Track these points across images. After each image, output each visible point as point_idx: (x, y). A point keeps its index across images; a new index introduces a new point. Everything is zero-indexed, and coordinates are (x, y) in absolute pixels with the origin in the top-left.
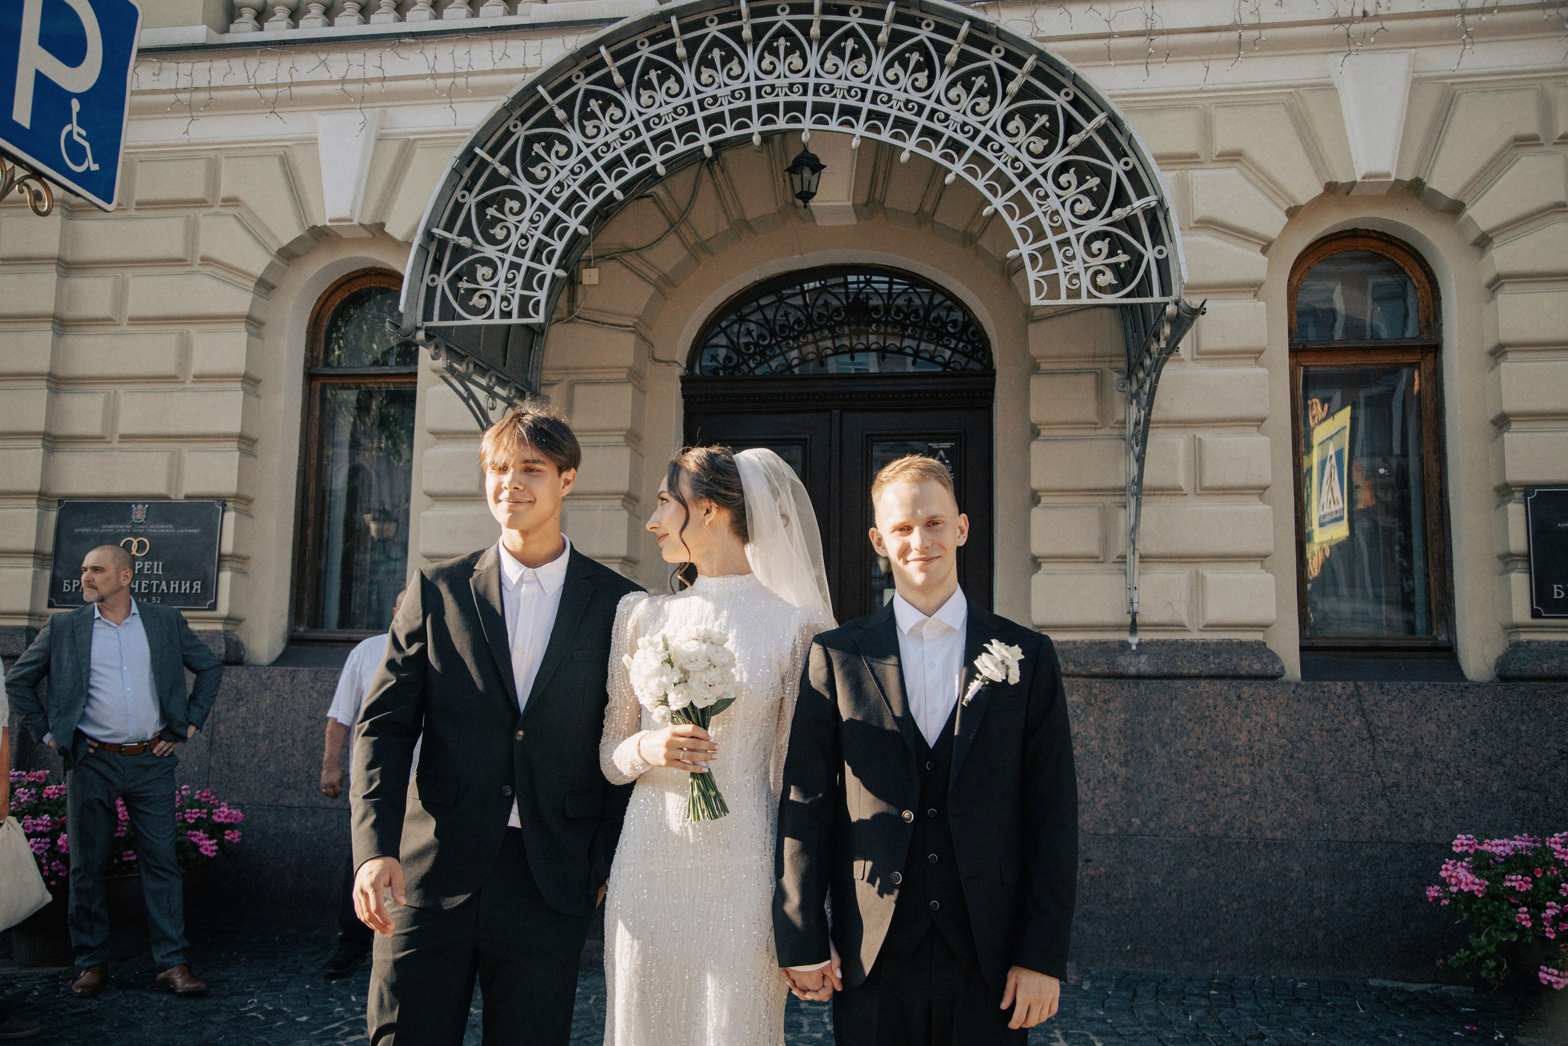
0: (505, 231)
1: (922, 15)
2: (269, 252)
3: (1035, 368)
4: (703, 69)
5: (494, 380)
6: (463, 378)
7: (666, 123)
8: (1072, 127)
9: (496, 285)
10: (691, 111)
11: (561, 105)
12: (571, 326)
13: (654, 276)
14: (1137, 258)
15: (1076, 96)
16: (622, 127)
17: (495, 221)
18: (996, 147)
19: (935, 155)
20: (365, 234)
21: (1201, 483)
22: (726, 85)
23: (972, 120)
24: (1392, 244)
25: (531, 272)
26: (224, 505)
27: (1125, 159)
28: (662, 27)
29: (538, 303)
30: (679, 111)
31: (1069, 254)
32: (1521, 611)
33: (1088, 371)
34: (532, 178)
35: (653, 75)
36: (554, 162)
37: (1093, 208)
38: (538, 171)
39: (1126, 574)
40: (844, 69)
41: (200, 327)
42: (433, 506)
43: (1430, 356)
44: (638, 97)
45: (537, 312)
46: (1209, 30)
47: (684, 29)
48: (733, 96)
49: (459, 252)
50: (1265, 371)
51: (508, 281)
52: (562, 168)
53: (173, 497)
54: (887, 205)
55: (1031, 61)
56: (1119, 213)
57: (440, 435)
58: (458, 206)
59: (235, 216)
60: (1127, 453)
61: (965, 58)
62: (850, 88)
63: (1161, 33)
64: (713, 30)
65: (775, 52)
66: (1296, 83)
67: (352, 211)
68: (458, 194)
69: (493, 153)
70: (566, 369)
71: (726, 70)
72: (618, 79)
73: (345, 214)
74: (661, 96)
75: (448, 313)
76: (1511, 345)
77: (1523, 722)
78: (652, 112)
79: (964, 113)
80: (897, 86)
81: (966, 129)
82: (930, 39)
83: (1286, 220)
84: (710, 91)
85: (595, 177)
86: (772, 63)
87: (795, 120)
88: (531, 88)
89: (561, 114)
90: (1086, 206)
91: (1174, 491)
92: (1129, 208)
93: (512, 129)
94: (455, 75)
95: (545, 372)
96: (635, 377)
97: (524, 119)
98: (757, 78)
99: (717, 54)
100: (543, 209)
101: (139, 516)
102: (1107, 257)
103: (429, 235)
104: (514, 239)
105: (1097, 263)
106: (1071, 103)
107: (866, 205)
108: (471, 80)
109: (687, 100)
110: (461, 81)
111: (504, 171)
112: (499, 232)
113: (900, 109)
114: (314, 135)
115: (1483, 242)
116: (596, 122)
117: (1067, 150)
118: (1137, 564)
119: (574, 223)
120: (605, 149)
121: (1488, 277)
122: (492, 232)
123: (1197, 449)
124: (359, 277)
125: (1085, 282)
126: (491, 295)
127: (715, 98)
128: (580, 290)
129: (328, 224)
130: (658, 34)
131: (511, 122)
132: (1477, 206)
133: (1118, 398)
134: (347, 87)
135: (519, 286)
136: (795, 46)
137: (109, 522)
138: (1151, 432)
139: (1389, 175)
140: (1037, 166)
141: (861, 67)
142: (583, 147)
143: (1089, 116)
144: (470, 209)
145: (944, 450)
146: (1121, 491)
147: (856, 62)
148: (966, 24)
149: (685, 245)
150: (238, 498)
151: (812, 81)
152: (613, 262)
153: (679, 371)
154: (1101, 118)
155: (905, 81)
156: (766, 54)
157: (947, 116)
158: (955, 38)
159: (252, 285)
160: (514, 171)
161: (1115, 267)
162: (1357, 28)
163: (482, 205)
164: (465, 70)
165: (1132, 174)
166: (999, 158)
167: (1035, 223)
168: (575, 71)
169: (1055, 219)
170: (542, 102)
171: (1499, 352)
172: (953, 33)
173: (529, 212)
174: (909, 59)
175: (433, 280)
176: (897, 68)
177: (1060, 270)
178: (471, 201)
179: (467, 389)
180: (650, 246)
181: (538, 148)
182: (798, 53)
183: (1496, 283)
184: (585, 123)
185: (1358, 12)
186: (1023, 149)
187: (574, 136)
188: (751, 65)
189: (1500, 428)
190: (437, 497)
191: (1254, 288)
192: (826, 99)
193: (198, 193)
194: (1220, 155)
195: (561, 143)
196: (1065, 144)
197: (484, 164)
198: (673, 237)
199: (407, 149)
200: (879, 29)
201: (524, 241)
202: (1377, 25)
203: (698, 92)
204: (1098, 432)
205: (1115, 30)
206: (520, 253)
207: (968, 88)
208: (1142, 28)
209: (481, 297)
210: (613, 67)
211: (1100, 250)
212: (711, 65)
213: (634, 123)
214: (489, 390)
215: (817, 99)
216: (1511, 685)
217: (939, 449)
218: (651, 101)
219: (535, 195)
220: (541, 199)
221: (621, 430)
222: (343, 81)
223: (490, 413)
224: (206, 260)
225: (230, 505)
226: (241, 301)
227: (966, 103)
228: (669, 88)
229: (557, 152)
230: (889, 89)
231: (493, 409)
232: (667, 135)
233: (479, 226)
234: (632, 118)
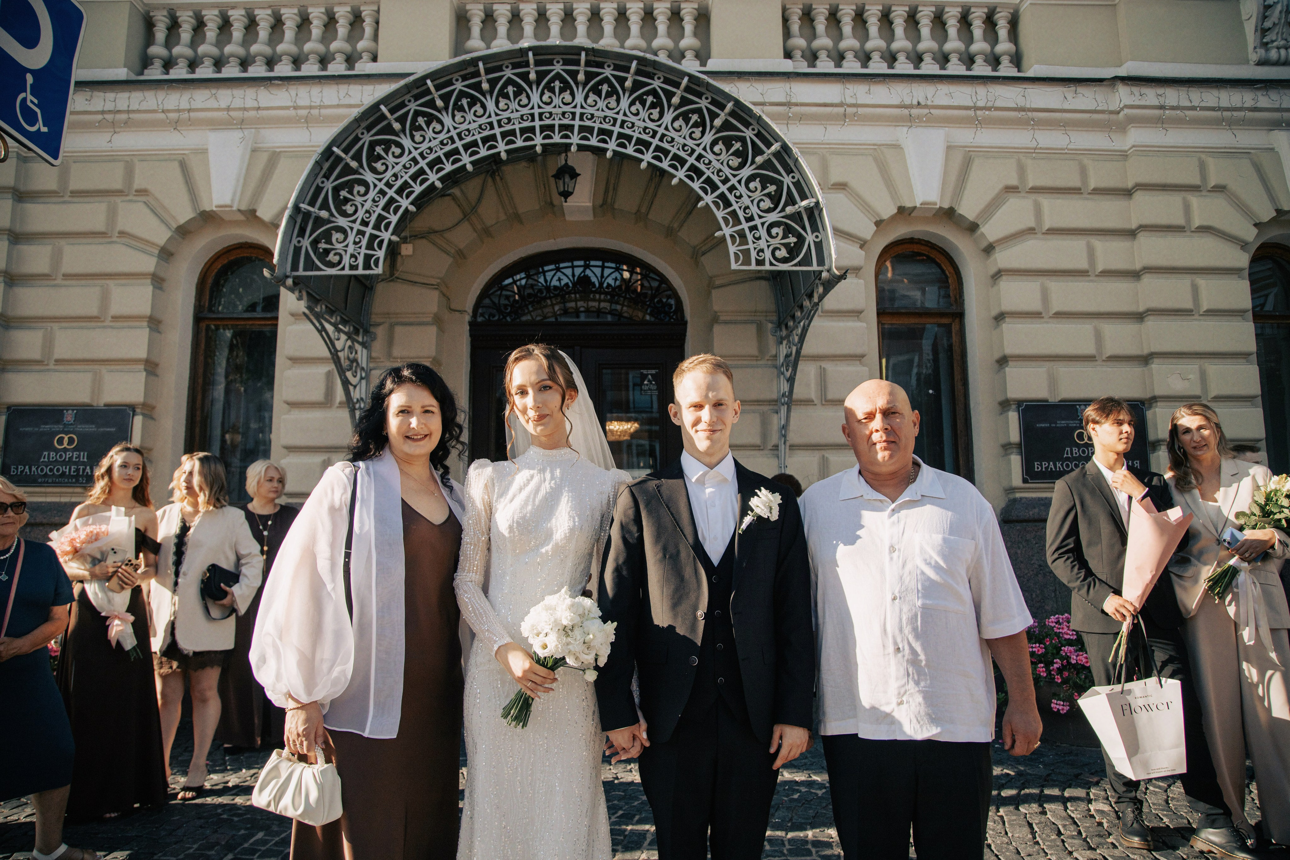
0: (353, 208)
1: (655, 71)
2: (170, 228)
3: (715, 319)
4: (501, 99)
5: (339, 318)
6: (318, 316)
7: (473, 135)
8: (758, 151)
9: (347, 246)
10: (492, 128)
11: (397, 120)
12: (391, 284)
13: (453, 251)
14: (801, 240)
15: (759, 132)
16: (442, 136)
17: (346, 200)
18: (706, 162)
19: (665, 165)
20: (242, 218)
21: (825, 395)
22: (517, 111)
23: (690, 143)
24: (934, 248)
25: (373, 237)
26: (134, 411)
27: (791, 175)
28: (471, 69)
29: (378, 259)
30: (483, 127)
31: (757, 235)
32: (1017, 479)
33: (752, 322)
34: (374, 171)
35: (464, 102)
36: (391, 159)
37: (772, 206)
38: (379, 166)
39: (778, 457)
40: (601, 104)
41: (116, 282)
42: (290, 411)
43: (957, 320)
44: (453, 116)
45: (377, 266)
46: (825, 105)
47: (488, 71)
48: (522, 118)
49: (319, 221)
50: (864, 325)
51: (355, 243)
52: (397, 164)
53: (95, 404)
54: (616, 206)
55: (730, 106)
56: (789, 210)
57: (295, 360)
58: (319, 190)
59: (145, 203)
60: (779, 377)
61: (684, 101)
62: (606, 117)
63: (796, 105)
64: (508, 73)
65: (552, 91)
66: (879, 143)
67: (233, 200)
68: (319, 181)
69: (346, 151)
70: (388, 314)
71: (517, 101)
72: (439, 103)
73: (228, 201)
74: (470, 116)
75: (310, 265)
76: (1008, 313)
77: (1019, 548)
78: (464, 126)
79: (684, 138)
80: (638, 117)
81: (686, 148)
82: (660, 87)
83: (875, 228)
84: (506, 115)
85: (421, 172)
86: (550, 97)
87: (566, 137)
88: (375, 107)
89: (397, 126)
90: (767, 204)
91: (808, 402)
92: (797, 206)
93: (360, 136)
94: (311, 107)
95: (373, 316)
96: (438, 321)
97: (369, 129)
98: (539, 107)
99: (510, 90)
100: (382, 193)
101: (69, 418)
102: (783, 238)
103: (297, 208)
104: (361, 214)
105: (775, 242)
106: (756, 135)
107: (601, 206)
108: (323, 111)
109: (489, 120)
110: (315, 112)
111: (354, 164)
112: (349, 209)
113: (640, 133)
114: (205, 147)
115: (989, 249)
116: (423, 133)
117: (754, 166)
118: (787, 450)
119: (405, 203)
120: (429, 151)
121: (993, 270)
122: (344, 208)
123: (823, 376)
124: (234, 249)
125: (768, 255)
126: (343, 253)
127: (509, 120)
128: (399, 259)
129: (214, 209)
130: (468, 74)
131: (359, 131)
132: (987, 226)
133: (771, 340)
134: (231, 113)
135: (364, 247)
136: (566, 87)
137: (46, 424)
138: (800, 362)
139: (935, 204)
140: (734, 176)
141: (613, 104)
142: (412, 150)
143: (769, 145)
144: (327, 192)
145: (652, 375)
146: (774, 402)
147: (609, 100)
148: (686, 79)
149: (475, 230)
150: (144, 405)
151: (578, 111)
152: (424, 241)
153: (467, 318)
154: (776, 147)
155: (644, 114)
156: (546, 91)
157: (673, 139)
158: (678, 88)
159: (157, 252)
160: (361, 166)
161: (786, 246)
162: (914, 112)
163: (336, 190)
164: (318, 104)
165: (797, 185)
166: (708, 169)
167: (734, 214)
168: (407, 97)
169: (747, 211)
170: (383, 117)
171: (1000, 317)
172: (677, 85)
173: (372, 194)
174: (646, 100)
175: (299, 242)
176: (638, 105)
177: (751, 246)
178: (329, 186)
179: (321, 324)
180: (449, 229)
181: (379, 150)
182: (568, 92)
183: (998, 275)
184: (415, 133)
185: (915, 102)
186: (725, 163)
187: (407, 142)
188: (535, 98)
189: (1001, 365)
190: (293, 405)
191: (857, 270)
192: (588, 123)
193: (118, 186)
194: (833, 185)
195: (396, 146)
196: (753, 162)
197: (339, 159)
198: (466, 225)
199: (274, 158)
200: (626, 79)
201: (368, 215)
202: (926, 111)
203: (497, 115)
204: (759, 363)
205: (767, 100)
206: (365, 223)
207: (687, 120)
208: (783, 100)
209: (335, 254)
210: (436, 95)
211: (777, 234)
212: (507, 96)
213: (450, 134)
214: (335, 325)
215: (582, 123)
216: (1012, 525)
217: (647, 375)
218: (462, 120)
219: (377, 182)
220: (381, 185)
221: (428, 358)
222: (228, 109)
223: (336, 343)
224: (122, 233)
225: (138, 410)
226: (149, 264)
227: (685, 131)
228: (476, 111)
229: (393, 153)
230: (633, 119)
231: (338, 339)
232: (474, 144)
233: (334, 203)
234: (449, 131)
